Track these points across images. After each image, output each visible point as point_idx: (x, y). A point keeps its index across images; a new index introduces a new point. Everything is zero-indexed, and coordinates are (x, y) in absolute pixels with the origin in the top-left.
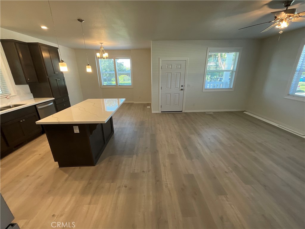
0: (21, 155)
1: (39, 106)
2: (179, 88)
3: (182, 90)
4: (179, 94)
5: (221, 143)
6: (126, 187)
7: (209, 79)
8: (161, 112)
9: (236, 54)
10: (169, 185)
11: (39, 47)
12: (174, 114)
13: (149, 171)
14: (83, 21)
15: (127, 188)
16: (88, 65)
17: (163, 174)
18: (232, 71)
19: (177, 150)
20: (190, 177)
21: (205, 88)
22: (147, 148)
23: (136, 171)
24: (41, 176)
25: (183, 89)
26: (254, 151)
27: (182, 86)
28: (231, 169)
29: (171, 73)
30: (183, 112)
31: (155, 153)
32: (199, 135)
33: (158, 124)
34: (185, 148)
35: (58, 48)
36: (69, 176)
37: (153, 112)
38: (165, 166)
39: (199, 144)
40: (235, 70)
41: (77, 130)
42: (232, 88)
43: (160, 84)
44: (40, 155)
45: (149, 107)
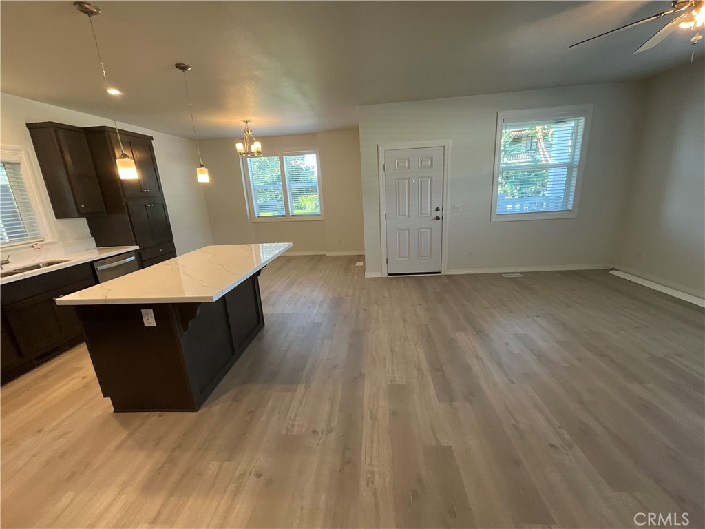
0: (45, 376)
1: (102, 264)
2: (429, 215)
3: (437, 218)
4: (431, 229)
5: (540, 356)
6: (259, 475)
7: (516, 194)
8: (386, 276)
9: (578, 123)
10: (377, 478)
11: (107, 135)
12: (418, 278)
13: (329, 431)
14: (189, 67)
15: (262, 479)
16: (202, 166)
17: (365, 443)
18: (570, 167)
19: (415, 372)
20: (443, 456)
21: (499, 211)
22: (335, 366)
23: (296, 430)
24: (67, 433)
25: (441, 217)
26: (641, 382)
27: (437, 210)
28: (567, 436)
29: (409, 179)
30: (442, 273)
31: (354, 379)
32: (480, 333)
33: (376, 304)
34: (438, 369)
35: (152, 138)
36: (130, 435)
37: (368, 275)
38: (374, 418)
39: (478, 357)
40: (577, 163)
41: (149, 320)
42: (571, 209)
43: (383, 206)
44: (84, 378)
45: (359, 264)
